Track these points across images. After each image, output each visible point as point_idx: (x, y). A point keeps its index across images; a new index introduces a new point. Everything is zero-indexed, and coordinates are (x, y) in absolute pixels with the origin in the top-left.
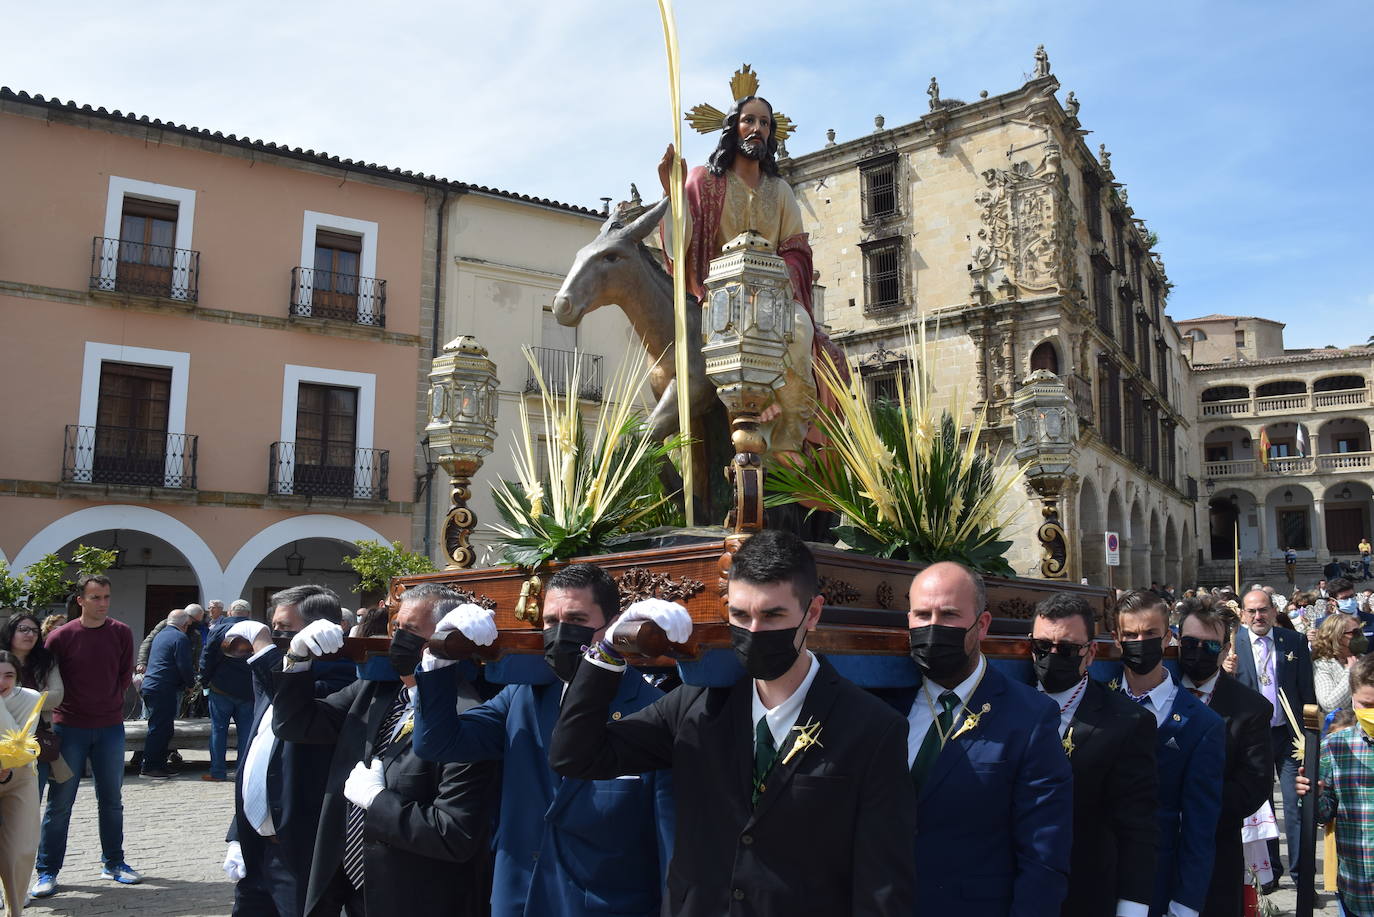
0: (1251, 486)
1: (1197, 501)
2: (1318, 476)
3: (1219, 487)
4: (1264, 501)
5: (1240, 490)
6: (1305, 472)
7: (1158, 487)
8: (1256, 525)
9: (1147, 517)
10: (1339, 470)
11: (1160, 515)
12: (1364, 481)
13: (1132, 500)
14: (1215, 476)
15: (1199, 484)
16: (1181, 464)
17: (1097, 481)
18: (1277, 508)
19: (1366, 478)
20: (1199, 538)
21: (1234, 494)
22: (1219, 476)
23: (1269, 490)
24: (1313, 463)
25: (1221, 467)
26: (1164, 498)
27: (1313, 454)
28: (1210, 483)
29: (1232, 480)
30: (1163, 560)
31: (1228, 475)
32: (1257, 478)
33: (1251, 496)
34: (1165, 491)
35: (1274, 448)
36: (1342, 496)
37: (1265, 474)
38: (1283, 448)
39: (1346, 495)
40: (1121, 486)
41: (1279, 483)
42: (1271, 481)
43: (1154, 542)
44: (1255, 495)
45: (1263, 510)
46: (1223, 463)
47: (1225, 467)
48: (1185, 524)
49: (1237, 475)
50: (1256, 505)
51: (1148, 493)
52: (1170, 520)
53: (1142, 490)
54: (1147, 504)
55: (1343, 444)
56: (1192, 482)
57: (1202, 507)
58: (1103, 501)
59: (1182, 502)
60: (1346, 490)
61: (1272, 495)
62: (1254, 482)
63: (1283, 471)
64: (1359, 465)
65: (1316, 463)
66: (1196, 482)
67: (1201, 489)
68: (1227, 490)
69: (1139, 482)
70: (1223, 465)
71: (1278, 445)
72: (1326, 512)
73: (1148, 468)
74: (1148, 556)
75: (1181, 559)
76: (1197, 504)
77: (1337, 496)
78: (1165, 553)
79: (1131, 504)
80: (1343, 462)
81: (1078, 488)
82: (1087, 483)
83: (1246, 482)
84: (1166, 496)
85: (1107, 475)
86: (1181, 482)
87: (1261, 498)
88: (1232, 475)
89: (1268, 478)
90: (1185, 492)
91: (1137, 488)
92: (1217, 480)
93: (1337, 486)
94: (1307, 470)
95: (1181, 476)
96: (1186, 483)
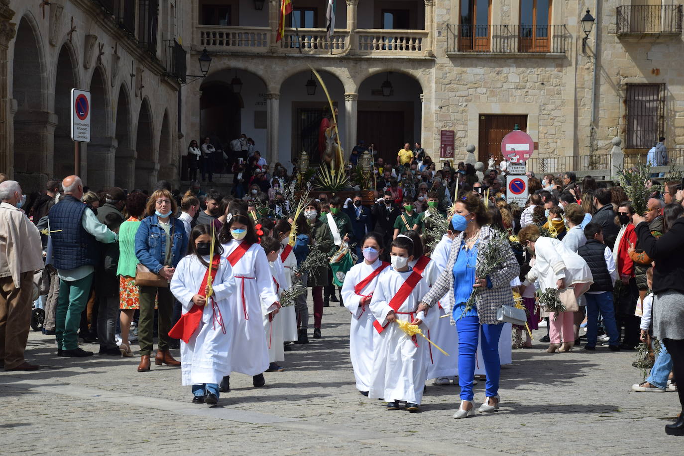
0: (262, 67)
1: (184, 81)
2: (352, 59)
3: (217, 64)
4: (278, 93)
5: (245, 71)
6: (336, 53)
7: (131, 53)
8: (265, 127)
9: (113, 96)
10: (376, 54)
11: (132, 94)
12: (411, 71)
13: (93, 64)
14: (211, 48)
15: (188, 56)
16: (165, 25)
17: (42, 26)
18: (293, 102)
19: (414, 68)
20: (183, 140)
21: (239, 77)
22: (217, 47)
23: (286, 75)
24: (347, 40)
25: (221, 35)
26: (139, 71)
27: (349, 29)
28: (205, 56)
29: (235, 55)
30: (132, 166)
31: (231, 48)
32: (270, 56)
33: (260, 82)
34: (141, 59)
35: (297, 14)
36: (381, 93)
37: (281, 50)
38: (309, 15)
39: (387, 91)
40: (78, 41)
41: (300, 66)
42: (290, 62)
43: (122, 135)
44: (267, 81)
45: (276, 103)
46: (223, 28)
47: (228, 35)
48: (166, 116)
49: (243, 48)
50: (265, 96)
51: (116, 58)
52: (145, 106)
53: (108, 51)
54: (114, 75)
55: (389, 17)
56: (178, 51)
57: (190, 92)
58: (50, 60)
59: (163, 81)
60: (387, 84)
61: (289, 83)
62: (266, 62)
63: (306, 49)
64: (407, 48)
65: (352, 42)
66: (185, 53)
67: (192, 66)
68: (229, 70)
69: (104, 39)
70: (225, 31)
71: (303, 10)
72: (360, 113)
73: (118, 17)
74: (111, 155)
75: (158, 167)
76: (184, 87)
77: (374, 93)
78: (136, 155)
79: (91, 71)
80: (387, 42)
81: (12, 31)
82: (27, 26)
83: (256, 61)
84: (142, 67)
85: (57, 19)
86: (164, 52)
87: (274, 87)
88: (236, 48)
89: (286, 57)
90: (169, 66)
91: (101, 47)
92: (215, 54)
93: (376, 75)
94: (340, 50)
95: (164, 41)
96: (170, 52)
